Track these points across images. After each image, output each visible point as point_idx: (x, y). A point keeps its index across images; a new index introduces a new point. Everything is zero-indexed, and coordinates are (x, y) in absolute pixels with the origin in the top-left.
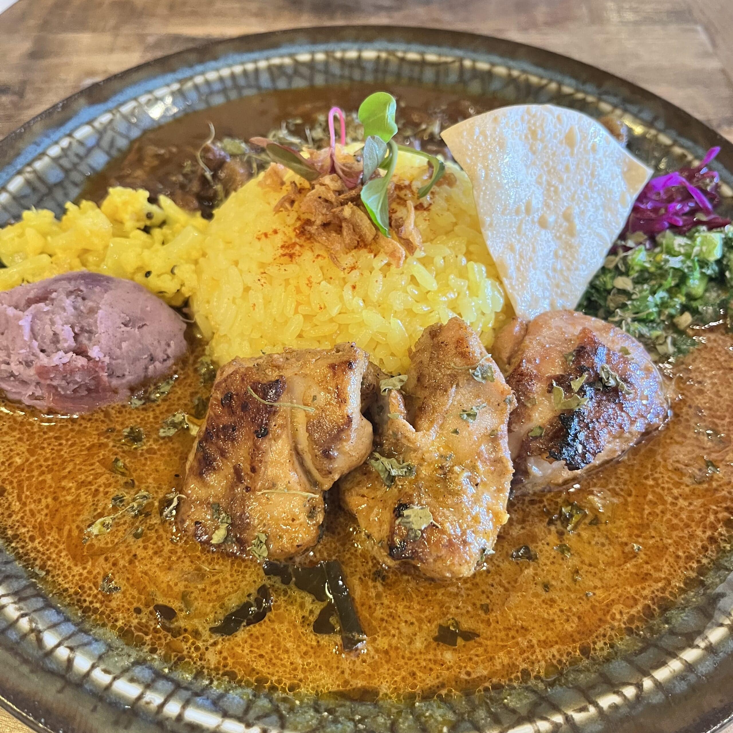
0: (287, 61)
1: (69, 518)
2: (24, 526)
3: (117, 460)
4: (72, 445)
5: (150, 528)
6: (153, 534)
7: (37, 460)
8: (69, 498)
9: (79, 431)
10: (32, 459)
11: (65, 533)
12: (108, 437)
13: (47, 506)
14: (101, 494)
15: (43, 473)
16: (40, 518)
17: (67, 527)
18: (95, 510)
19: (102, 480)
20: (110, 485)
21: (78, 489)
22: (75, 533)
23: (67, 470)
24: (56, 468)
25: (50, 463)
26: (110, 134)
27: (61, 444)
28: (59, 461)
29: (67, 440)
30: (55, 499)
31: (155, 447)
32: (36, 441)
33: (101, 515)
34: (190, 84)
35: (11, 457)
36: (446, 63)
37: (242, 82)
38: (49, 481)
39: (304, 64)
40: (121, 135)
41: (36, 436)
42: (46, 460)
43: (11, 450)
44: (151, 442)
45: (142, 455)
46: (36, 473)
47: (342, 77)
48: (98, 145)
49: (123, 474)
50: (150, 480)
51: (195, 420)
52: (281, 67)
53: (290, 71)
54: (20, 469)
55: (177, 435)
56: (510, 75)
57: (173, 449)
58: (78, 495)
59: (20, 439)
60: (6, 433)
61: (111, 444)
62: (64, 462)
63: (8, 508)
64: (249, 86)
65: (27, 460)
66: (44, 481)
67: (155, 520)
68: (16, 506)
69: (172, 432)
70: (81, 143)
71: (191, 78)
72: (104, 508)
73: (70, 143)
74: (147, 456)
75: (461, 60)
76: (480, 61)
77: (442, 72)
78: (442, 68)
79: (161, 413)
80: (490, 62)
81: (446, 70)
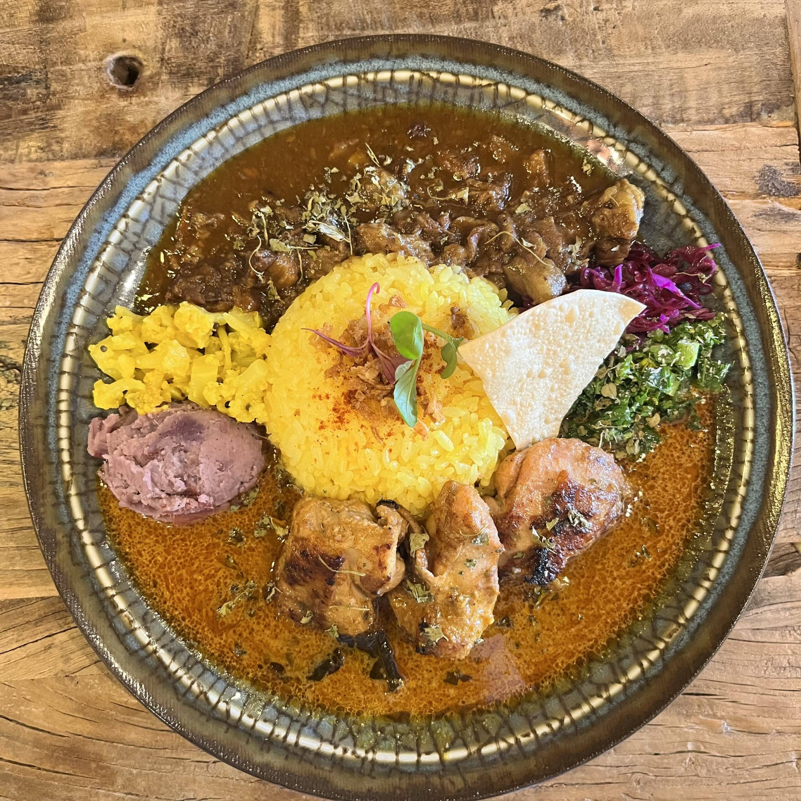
0: (318, 88)
1: (204, 603)
2: (176, 609)
3: (228, 557)
4: (195, 545)
5: (260, 609)
6: (261, 613)
7: (173, 559)
8: (201, 588)
9: (197, 534)
10: (169, 558)
11: (204, 614)
12: (219, 538)
13: (188, 594)
14: (222, 584)
15: (178, 569)
16: (185, 603)
17: (204, 610)
18: (221, 597)
19: (220, 573)
20: (227, 577)
21: (206, 580)
22: (211, 614)
23: (195, 566)
24: (187, 564)
25: (182, 560)
26: (159, 200)
27: (186, 545)
28: (188, 559)
29: (190, 541)
30: (192, 588)
31: (253, 545)
32: (168, 543)
33: (225, 601)
34: (225, 129)
35: (154, 557)
36: (480, 86)
37: (275, 117)
38: (185, 575)
39: (335, 89)
40: (169, 199)
41: (168, 538)
42: (179, 558)
43: (153, 551)
44: (250, 542)
45: (245, 552)
46: (174, 569)
47: (375, 100)
48: (151, 217)
49: (234, 568)
50: (254, 573)
51: (278, 521)
52: (312, 96)
53: (322, 100)
54: (162, 566)
55: (267, 535)
56: (543, 108)
57: (266, 547)
58: (207, 585)
59: (157, 541)
60: (146, 537)
61: (222, 544)
62: (191, 559)
63: (162, 596)
64: (285, 119)
65: (166, 558)
66: (181, 575)
67: (261, 604)
68: (167, 594)
69: (263, 533)
70: (136, 220)
71: (226, 123)
72: (226, 595)
73: (127, 224)
74: (249, 553)
75: (496, 84)
76: (515, 87)
77: (476, 97)
78: (476, 91)
79: (253, 516)
80: (525, 90)
81: (481, 94)
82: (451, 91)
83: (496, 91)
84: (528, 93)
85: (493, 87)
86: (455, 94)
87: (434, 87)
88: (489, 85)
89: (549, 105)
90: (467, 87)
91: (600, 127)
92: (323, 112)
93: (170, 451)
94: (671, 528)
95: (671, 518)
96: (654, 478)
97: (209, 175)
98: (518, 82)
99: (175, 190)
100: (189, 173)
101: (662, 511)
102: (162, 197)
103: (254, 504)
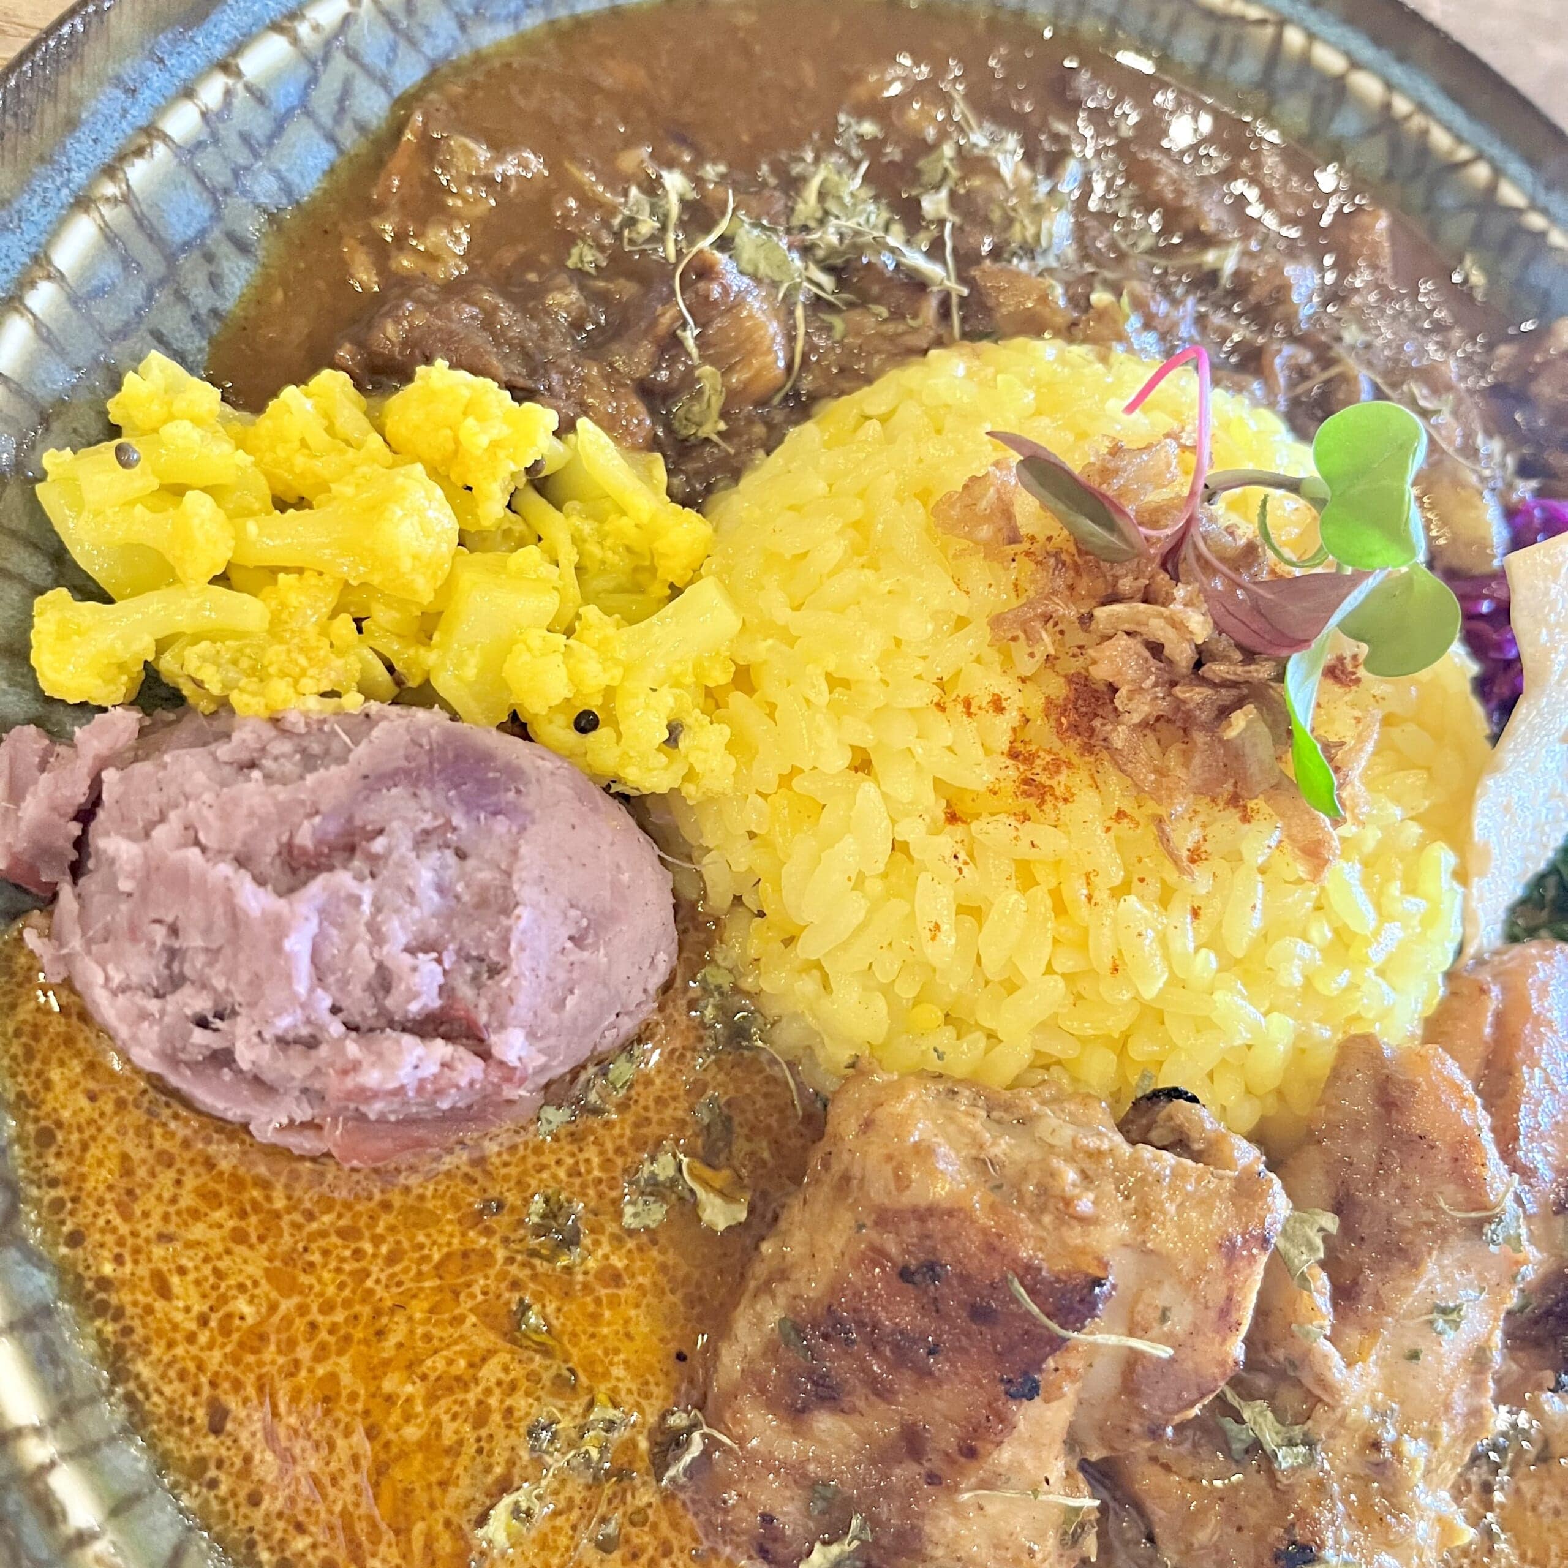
1: (421, 1497)
3: (524, 1308)
4: (392, 1259)
5: (638, 1518)
6: (642, 1537)
7: (302, 1310)
8: (412, 1432)
9: (406, 1210)
10: (287, 1305)
11: (418, 1545)
12: (488, 1232)
14: (496, 1418)
15: (321, 1353)
16: (341, 1498)
17: (419, 1528)
18: (488, 1469)
19: (491, 1372)
20: (513, 1387)
21: (431, 1399)
22: (445, 1544)
23: (392, 1340)
24: (358, 1334)
25: (339, 1316)
26: (340, 64)
27: (358, 1254)
28: (366, 1311)
31: (618, 1262)
32: (287, 1240)
33: (505, 1486)
35: (224, 1299)
36: (1242, 20)
38: (346, 1379)
40: (371, 73)
41: (285, 1223)
42: (327, 1308)
43: (218, 1273)
44: (605, 1248)
45: (586, 1286)
46: (304, 1352)
48: (304, 107)
49: (545, 1351)
51: (707, 1173)
54: (256, 1339)
55: (669, 1223)
56: (1387, 106)
57: (663, 1268)
58: (437, 1423)
59: (239, 1237)
60: (195, 1215)
61: (500, 1254)
63: (245, 1472)
67: (645, 1496)
69: (656, 1214)
70: (259, 97)
72: (511, 1463)
73: (228, 93)
74: (603, 1292)
77: (1225, 45)
78: (1228, 30)
79: (619, 1150)
81: (1238, 40)
83: (1278, 39)
88: (1263, 22)
89: (1402, 106)
93: (405, 847)
98: (1336, 32)
99: (394, 48)
102: (352, 55)
103: (623, 1107)
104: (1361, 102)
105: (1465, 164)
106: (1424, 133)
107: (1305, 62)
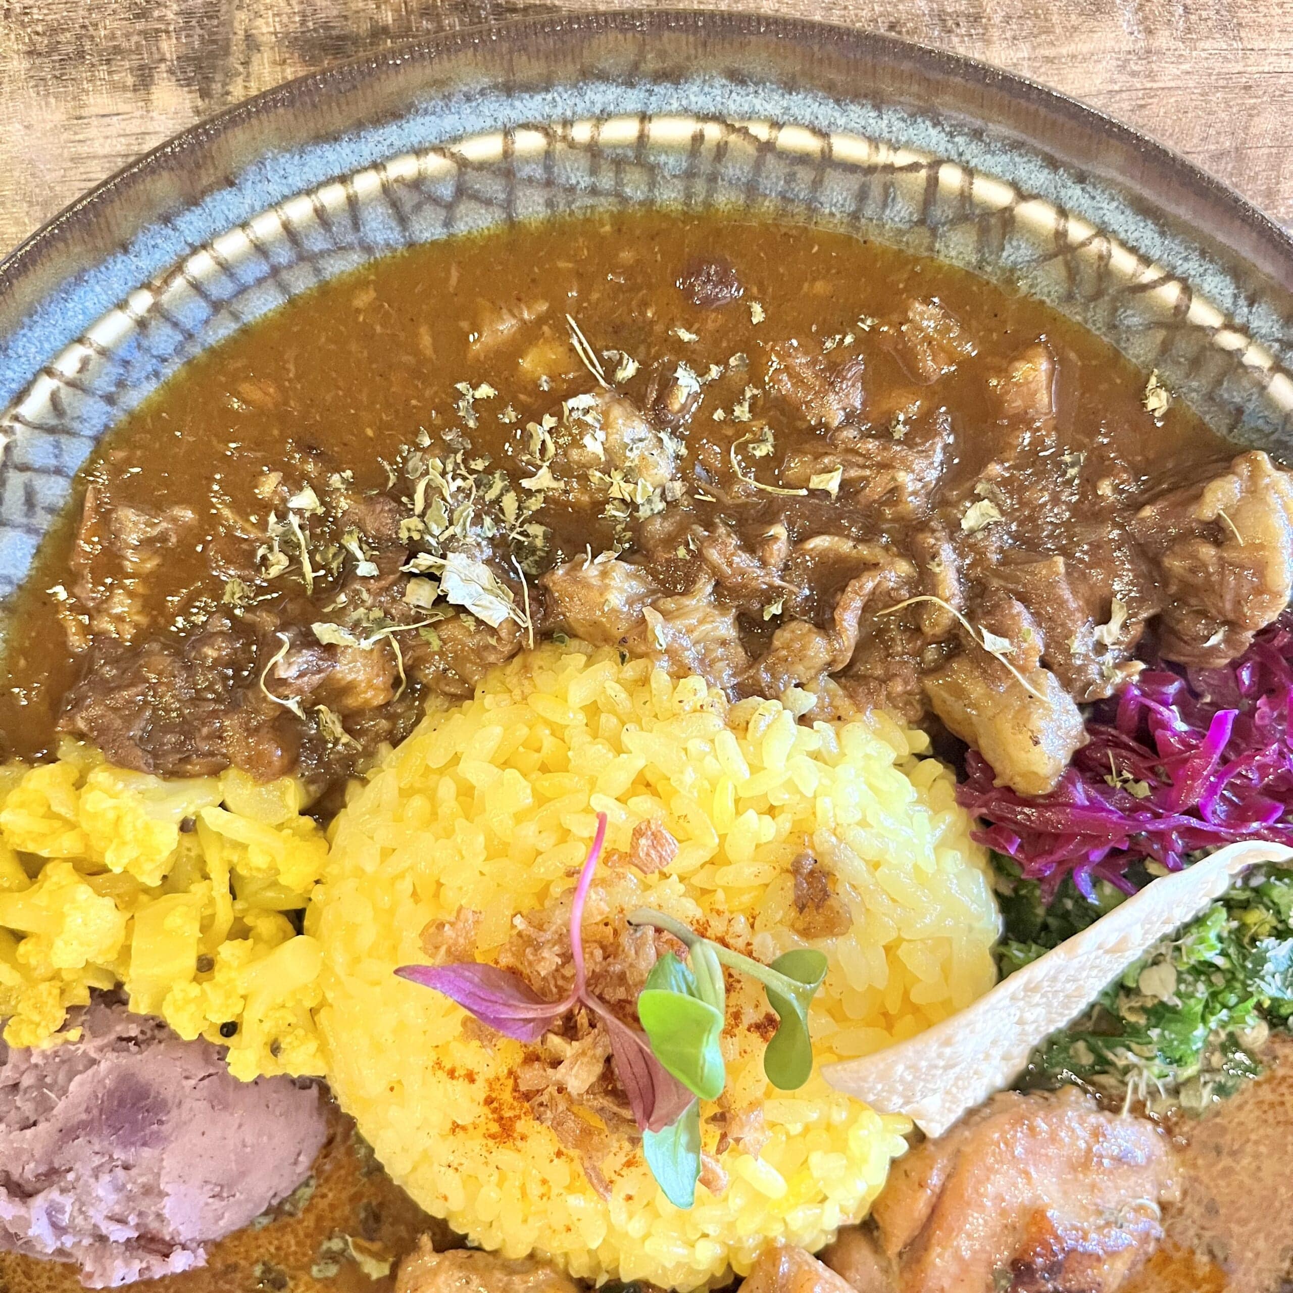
0: (434, 164)
12: (231, 1282)
34: (179, 283)
36: (889, 168)
37: (317, 243)
39: (481, 166)
40: (43, 471)
44: (302, 1288)
47: (594, 191)
51: (367, 1244)
52: (417, 184)
53: (446, 192)
55: (342, 1275)
56: (1060, 235)
64: (341, 249)
69: (332, 1270)
71: (179, 267)
75: (936, 164)
76: (988, 175)
77: (876, 192)
78: (876, 181)
79: (307, 1236)
80: (1014, 185)
81: (886, 187)
82: (805, 175)
83: (933, 182)
84: (1022, 196)
85: (923, 173)
86: (817, 184)
87: (758, 165)
88: (914, 167)
89: (1077, 232)
90: (851, 168)
91: (1210, 300)
92: (447, 224)
93: (87, 1173)
94: (1257, 1255)
95: (1262, 1235)
96: (1233, 1154)
97: (148, 399)
98: (997, 162)
99: (57, 445)
100: (91, 401)
101: (1243, 1222)
102: (24, 468)
103: (307, 1210)
104: (1031, 231)
105: (1153, 285)
106: (1104, 259)
107: (965, 197)
